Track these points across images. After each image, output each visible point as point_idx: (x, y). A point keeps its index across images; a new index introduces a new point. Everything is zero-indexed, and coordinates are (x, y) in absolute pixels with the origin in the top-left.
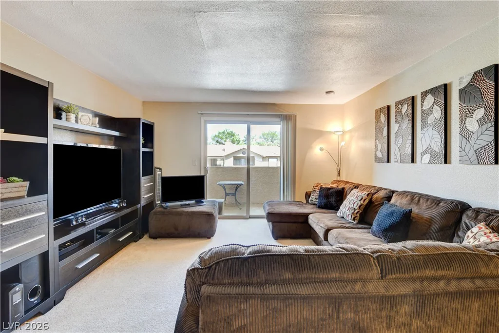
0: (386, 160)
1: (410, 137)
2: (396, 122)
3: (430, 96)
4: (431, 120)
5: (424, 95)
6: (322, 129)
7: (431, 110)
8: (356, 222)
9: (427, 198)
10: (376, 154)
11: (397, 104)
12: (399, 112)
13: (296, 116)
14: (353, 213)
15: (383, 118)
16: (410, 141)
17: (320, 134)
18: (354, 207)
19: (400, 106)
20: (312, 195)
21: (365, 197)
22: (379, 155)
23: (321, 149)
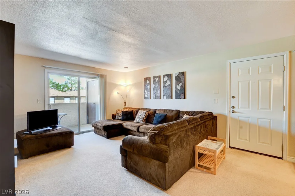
0: (149, 98)
1: (159, 90)
2: (154, 84)
3: (166, 77)
4: (166, 85)
5: (164, 76)
6: (117, 83)
7: (166, 82)
8: (145, 122)
9: (169, 110)
10: (144, 96)
11: (154, 77)
12: (154, 80)
13: (106, 76)
14: (143, 119)
15: (148, 82)
16: (159, 91)
17: (115, 86)
18: (143, 117)
19: (155, 78)
20: (117, 115)
21: (147, 112)
22: (146, 96)
23: (118, 93)
